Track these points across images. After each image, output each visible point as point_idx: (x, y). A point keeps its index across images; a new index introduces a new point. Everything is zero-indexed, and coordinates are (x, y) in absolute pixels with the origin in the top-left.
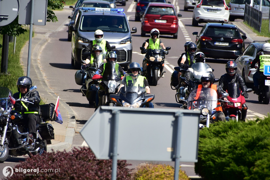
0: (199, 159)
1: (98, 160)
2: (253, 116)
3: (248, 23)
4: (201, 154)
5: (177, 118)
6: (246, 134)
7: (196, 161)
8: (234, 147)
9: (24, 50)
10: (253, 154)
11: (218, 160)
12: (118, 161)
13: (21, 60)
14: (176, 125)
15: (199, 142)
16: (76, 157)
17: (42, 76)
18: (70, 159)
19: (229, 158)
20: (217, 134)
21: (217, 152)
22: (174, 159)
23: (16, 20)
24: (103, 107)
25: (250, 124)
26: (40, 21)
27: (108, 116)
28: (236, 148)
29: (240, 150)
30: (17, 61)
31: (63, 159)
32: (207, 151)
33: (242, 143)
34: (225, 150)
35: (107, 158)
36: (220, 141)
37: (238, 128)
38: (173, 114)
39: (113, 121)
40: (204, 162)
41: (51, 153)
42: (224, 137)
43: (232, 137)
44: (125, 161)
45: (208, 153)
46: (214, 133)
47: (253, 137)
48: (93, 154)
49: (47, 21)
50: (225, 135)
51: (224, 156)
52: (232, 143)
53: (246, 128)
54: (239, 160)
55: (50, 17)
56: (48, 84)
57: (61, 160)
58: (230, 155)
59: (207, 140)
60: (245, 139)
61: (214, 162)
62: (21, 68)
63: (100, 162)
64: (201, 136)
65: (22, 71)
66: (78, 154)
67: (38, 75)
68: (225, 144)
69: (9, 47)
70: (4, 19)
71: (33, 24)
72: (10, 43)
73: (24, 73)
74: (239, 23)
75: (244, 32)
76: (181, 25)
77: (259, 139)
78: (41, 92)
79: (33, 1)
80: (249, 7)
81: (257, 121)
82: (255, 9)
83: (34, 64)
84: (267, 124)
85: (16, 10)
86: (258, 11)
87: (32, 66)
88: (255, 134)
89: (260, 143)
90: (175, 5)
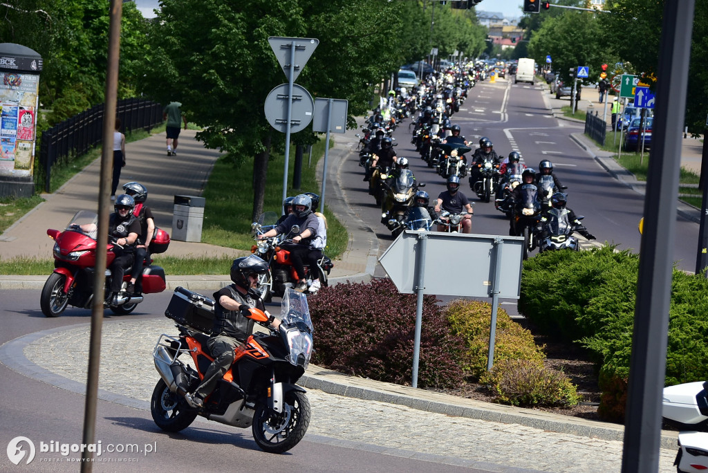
0: (522, 295)
1: (402, 294)
2: (590, 245)
3: (590, 135)
4: (526, 289)
5: (496, 245)
6: (580, 267)
7: (519, 298)
8: (564, 282)
9: (320, 162)
10: (588, 290)
11: (546, 297)
12: (425, 295)
13: (317, 174)
14: (494, 254)
15: (522, 275)
16: (376, 290)
17: (341, 194)
19: (558, 294)
20: (545, 266)
21: (545, 287)
22: (491, 295)
23: (311, 125)
24: (407, 231)
25: (585, 254)
26: (339, 128)
27: (413, 241)
28: (567, 283)
29: (572, 285)
30: (313, 176)
31: (360, 292)
32: (532, 286)
33: (574, 277)
34: (554, 285)
35: (412, 292)
36: (549, 274)
37: (571, 260)
38: (492, 240)
39: (419, 248)
40: (529, 299)
41: (346, 286)
42: (553, 269)
43: (562, 270)
44: (434, 296)
45: (533, 288)
46: (541, 265)
47: (589, 271)
48: (395, 287)
49: (347, 129)
50: (555, 267)
51: (553, 292)
52: (562, 277)
53: (580, 260)
54: (571, 297)
55: (351, 124)
57: (357, 293)
58: (559, 292)
59: (533, 273)
60: (578, 273)
61: (540, 299)
62: (317, 184)
63: (404, 296)
64: (526, 268)
65: (317, 188)
67: (337, 193)
68: (554, 278)
69: (304, 159)
70: (295, 124)
71: (330, 132)
72: (304, 155)
73: (320, 190)
74: (579, 134)
75: (585, 145)
76: (509, 136)
77: (595, 273)
78: (339, 212)
79: (331, 104)
80: (592, 116)
81: (593, 251)
82: (598, 119)
83: (332, 180)
84: (604, 255)
85: (310, 114)
86: (601, 121)
87: (329, 182)
88: (590, 267)
89: (596, 277)
90: (503, 112)
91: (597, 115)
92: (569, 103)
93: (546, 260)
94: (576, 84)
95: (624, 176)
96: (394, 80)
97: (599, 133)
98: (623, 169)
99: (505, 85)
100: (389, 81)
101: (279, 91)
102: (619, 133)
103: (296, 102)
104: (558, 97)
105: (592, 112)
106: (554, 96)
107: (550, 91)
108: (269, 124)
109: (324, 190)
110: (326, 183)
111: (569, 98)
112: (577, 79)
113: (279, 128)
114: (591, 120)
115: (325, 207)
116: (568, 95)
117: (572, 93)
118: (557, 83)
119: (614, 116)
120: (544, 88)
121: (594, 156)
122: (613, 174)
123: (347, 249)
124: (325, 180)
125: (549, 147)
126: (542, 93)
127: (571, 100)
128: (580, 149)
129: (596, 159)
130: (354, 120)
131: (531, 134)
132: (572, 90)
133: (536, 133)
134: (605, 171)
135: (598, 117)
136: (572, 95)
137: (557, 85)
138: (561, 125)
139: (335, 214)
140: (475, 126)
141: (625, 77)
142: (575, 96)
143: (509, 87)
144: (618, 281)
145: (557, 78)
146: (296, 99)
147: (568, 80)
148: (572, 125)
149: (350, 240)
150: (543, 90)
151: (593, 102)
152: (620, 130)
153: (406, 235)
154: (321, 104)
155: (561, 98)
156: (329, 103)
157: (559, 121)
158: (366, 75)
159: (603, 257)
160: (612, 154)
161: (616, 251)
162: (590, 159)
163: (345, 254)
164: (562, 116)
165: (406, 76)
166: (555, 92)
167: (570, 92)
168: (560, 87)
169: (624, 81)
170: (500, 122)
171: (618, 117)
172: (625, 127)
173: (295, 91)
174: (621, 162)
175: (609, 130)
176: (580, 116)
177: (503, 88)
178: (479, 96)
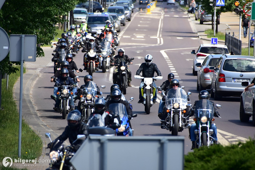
2: (236, 139)
5: (162, 144)
6: (229, 158)
9: (16, 85)
13: (14, 95)
14: (162, 151)
17: (34, 110)
20: (202, 158)
25: (233, 147)
26: (30, 57)
27: (96, 145)
30: (11, 97)
33: (225, 166)
36: (205, 165)
37: (222, 152)
38: (159, 141)
42: (208, 161)
43: (216, 161)
46: (198, 158)
52: (216, 167)
53: (229, 152)
59: (193, 165)
60: (229, 162)
62: (14, 103)
65: (15, 106)
67: (31, 109)
69: (2, 83)
71: (24, 61)
72: (2, 80)
73: (18, 108)
76: (165, 56)
78: (34, 124)
79: (23, 39)
80: (229, 36)
81: (239, 144)
82: (235, 39)
83: (27, 98)
85: (7, 48)
86: (237, 40)
87: (24, 101)
88: (237, 157)
90: (159, 37)
91: (233, 35)
92: (210, 27)
93: (202, 154)
94: (215, 11)
96: (70, 16)
97: (236, 50)
99: (158, 15)
100: (67, 17)
104: (201, 23)
105: (229, 33)
106: (198, 22)
107: (195, 18)
109: (21, 107)
111: (211, 23)
112: (216, 8)
114: (229, 40)
115: (22, 121)
116: (210, 21)
117: (213, 19)
120: (189, 16)
123: (42, 154)
124: (21, 100)
126: (189, 20)
131: (182, 54)
132: (213, 17)
133: (186, 53)
135: (234, 37)
136: (212, 20)
137: (200, 13)
139: (30, 126)
140: (137, 49)
142: (215, 20)
143: (162, 17)
145: (200, 8)
147: (209, 9)
149: (44, 146)
150: (189, 18)
151: (229, 25)
153: (91, 140)
154: (15, 39)
155: (204, 23)
156: (21, 38)
157: (204, 41)
159: (247, 149)
164: (206, 38)
165: (80, 12)
166: (199, 18)
167: (211, 18)
168: (202, 14)
170: (157, 45)
175: (244, 47)
176: (221, 37)
177: (158, 18)
178: (139, 25)
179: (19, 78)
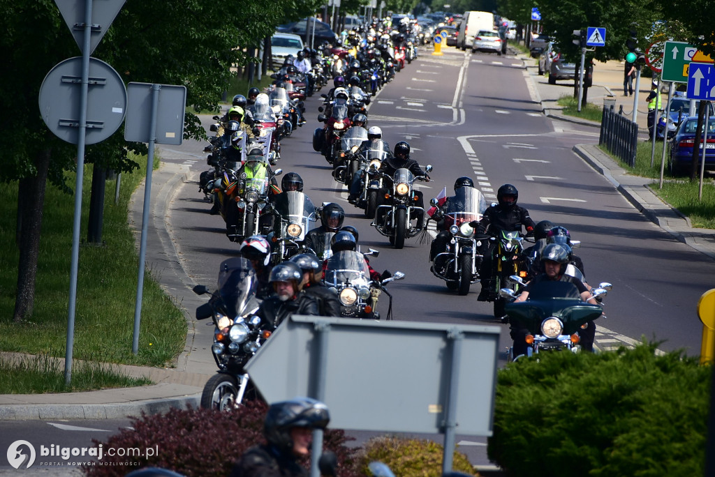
0: (495, 427)
2: (614, 341)
3: (609, 148)
4: (502, 419)
5: (450, 342)
6: (596, 379)
7: (490, 434)
8: (570, 406)
9: (137, 194)
10: (612, 421)
11: (537, 433)
13: (131, 217)
14: (448, 356)
15: (496, 395)
16: (239, 421)
17: (173, 252)
18: (225, 425)
19: (560, 428)
20: (535, 378)
21: (536, 416)
22: (443, 429)
23: (121, 131)
25: (606, 357)
26: (170, 135)
27: (304, 335)
28: (575, 408)
29: (583, 412)
30: (123, 220)
31: (210, 425)
32: (512, 414)
33: (587, 398)
34: (553, 412)
36: (542, 392)
37: (581, 367)
38: (444, 334)
39: (316, 347)
40: (507, 436)
41: (185, 413)
42: (550, 384)
43: (566, 385)
44: (342, 431)
45: (515, 417)
46: (528, 376)
47: (611, 386)
49: (185, 136)
50: (552, 379)
51: (550, 425)
52: (565, 398)
53: (597, 367)
54: (582, 433)
55: (192, 128)
56: (185, 267)
57: (206, 427)
58: (561, 423)
59: (515, 391)
60: (595, 390)
61: (528, 436)
62: (131, 235)
64: (502, 382)
65: (132, 240)
66: (242, 416)
67: (166, 250)
68: (552, 399)
69: (107, 189)
70: (94, 129)
71: (156, 142)
72: (108, 182)
73: (137, 244)
74: (590, 146)
75: (600, 165)
76: (468, 148)
77: (623, 390)
78: (171, 283)
79: (156, 93)
80: (612, 114)
81: (619, 352)
82: (624, 120)
83: (158, 226)
84: (640, 358)
85: (120, 110)
86: (628, 122)
87: (152, 230)
88: (614, 380)
89: (626, 398)
90: (457, 107)
91: (620, 112)
92: (571, 91)
93: (537, 368)
94: (584, 57)
95: (669, 219)
96: (265, 50)
97: (625, 144)
98: (667, 207)
99: (458, 60)
100: (256, 51)
101: (66, 69)
102: (660, 144)
103: (96, 91)
104: (552, 81)
105: (612, 107)
106: (546, 78)
107: (537, 70)
108: (46, 128)
109: (144, 243)
110: (148, 231)
111: (572, 82)
112: (586, 50)
113: (64, 136)
114: (611, 121)
115: (145, 273)
116: (570, 78)
117: (577, 73)
118: (551, 56)
119: (652, 115)
120: (527, 63)
121: (617, 185)
122: (651, 216)
123: (185, 348)
124: (146, 227)
125: (536, 168)
126: (525, 73)
127: (576, 86)
128: (593, 172)
129: (621, 189)
130: (198, 120)
131: (506, 147)
132: (577, 69)
133: (514, 145)
134: (637, 211)
135: (623, 115)
136: (576, 78)
137: (551, 60)
138: (559, 129)
139: (163, 287)
140: (407, 131)
141: (670, 46)
142: (582, 77)
143: (466, 64)
144: (663, 405)
145: (551, 48)
146: (96, 85)
147: (570, 51)
148: (576, 129)
149: (190, 332)
150: (526, 68)
151: (613, 90)
152: (662, 139)
153: (293, 324)
154: (138, 93)
155: (557, 82)
156: (152, 91)
157: (554, 123)
158: (215, 43)
159: (637, 362)
160: (648, 180)
161: (659, 353)
162: (609, 189)
163: (182, 357)
164: (559, 114)
165: (285, 43)
166: (547, 71)
167: (574, 72)
168: (555, 62)
169: (669, 53)
170: (451, 124)
171: (658, 116)
172: (672, 134)
173: (94, 70)
174: (664, 195)
175: (642, 138)
176: (592, 114)
177: (456, 64)
178: (414, 79)
179: (144, 179)
